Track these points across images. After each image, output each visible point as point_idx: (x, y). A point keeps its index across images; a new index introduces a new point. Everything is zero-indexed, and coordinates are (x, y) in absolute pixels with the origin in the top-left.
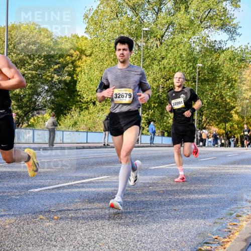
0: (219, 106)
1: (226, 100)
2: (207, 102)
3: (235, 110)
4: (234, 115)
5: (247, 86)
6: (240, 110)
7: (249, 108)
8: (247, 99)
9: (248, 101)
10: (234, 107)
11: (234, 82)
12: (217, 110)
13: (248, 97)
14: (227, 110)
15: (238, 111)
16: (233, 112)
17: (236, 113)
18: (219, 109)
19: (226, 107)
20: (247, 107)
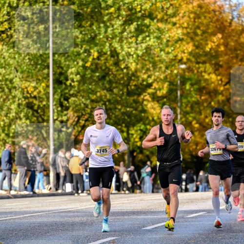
0: (110, 82)
1: (127, 68)
2: (78, 73)
3: (150, 91)
4: (149, 105)
5: (181, 27)
6: (164, 91)
7: (188, 87)
8: (181, 61)
9: (183, 66)
10: (150, 86)
11: (147, 21)
12: (103, 93)
13: (185, 57)
14: (129, 94)
15: (159, 94)
16: (147, 97)
17: (155, 98)
18: (110, 90)
19: (128, 85)
20: (183, 83)
